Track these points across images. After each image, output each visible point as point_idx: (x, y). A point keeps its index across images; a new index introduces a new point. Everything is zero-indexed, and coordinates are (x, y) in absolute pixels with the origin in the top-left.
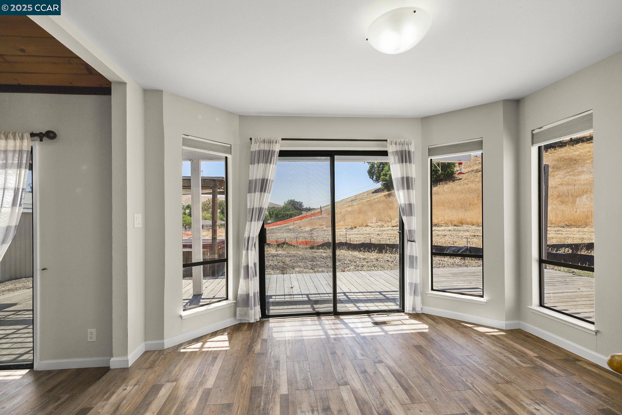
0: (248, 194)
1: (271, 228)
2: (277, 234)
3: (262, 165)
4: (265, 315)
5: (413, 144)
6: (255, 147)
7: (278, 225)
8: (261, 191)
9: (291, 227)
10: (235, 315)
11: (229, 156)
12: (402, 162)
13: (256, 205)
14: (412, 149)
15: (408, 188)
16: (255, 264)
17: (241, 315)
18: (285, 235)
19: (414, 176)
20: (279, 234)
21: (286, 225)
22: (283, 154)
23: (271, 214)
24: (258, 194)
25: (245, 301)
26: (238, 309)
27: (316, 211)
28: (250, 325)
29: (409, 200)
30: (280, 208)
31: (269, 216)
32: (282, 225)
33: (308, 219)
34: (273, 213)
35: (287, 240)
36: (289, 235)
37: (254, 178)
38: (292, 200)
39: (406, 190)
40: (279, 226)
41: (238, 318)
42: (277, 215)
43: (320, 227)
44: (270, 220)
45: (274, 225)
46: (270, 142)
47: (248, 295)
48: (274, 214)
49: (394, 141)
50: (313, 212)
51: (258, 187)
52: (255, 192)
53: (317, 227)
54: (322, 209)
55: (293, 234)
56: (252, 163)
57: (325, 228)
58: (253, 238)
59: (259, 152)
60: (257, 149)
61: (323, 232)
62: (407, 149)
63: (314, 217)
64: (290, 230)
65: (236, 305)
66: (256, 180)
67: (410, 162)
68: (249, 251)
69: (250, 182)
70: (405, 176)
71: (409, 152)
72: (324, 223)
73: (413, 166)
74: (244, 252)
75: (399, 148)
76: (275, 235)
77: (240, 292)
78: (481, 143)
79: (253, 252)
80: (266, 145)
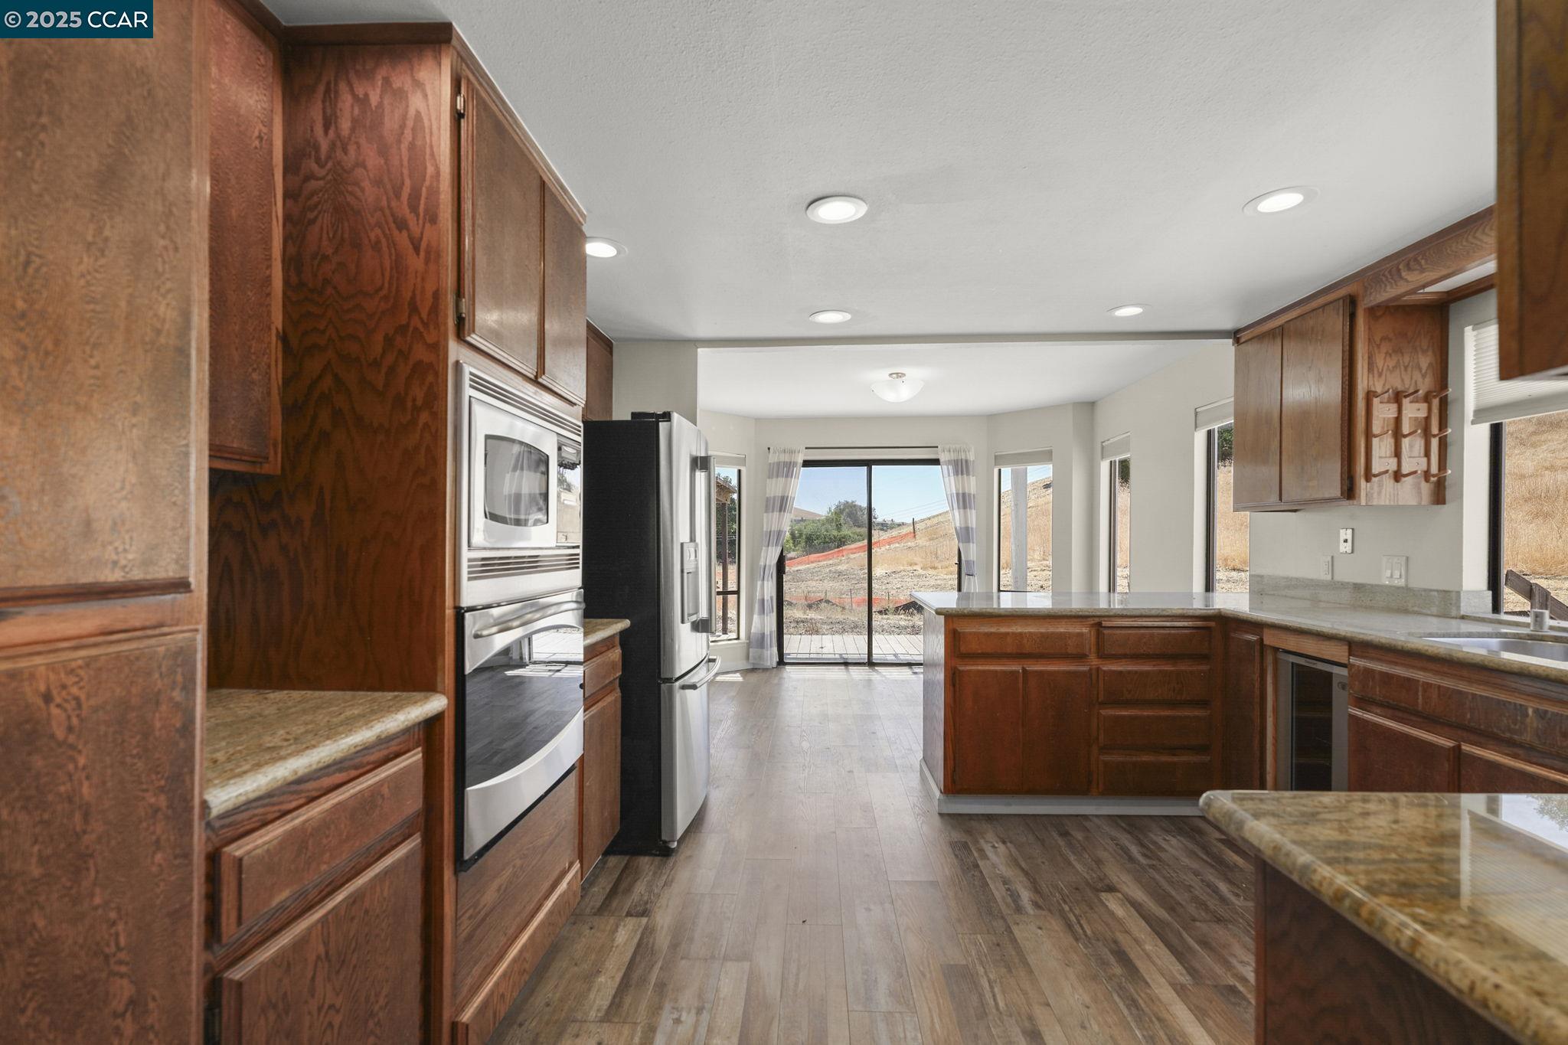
0: (765, 514)
1: (796, 569)
2: (809, 582)
3: (782, 480)
4: (781, 662)
5: (973, 450)
6: (773, 458)
7: (812, 562)
8: (780, 511)
9: (841, 568)
10: (748, 658)
11: (743, 469)
12: (957, 475)
13: (774, 528)
14: (971, 457)
15: (965, 507)
16: (771, 598)
17: (755, 658)
18: (828, 585)
19: (973, 491)
20: (814, 583)
21: (831, 562)
22: (807, 464)
23: (797, 535)
24: (776, 514)
25: (760, 642)
26: (751, 650)
27: (904, 531)
28: (766, 670)
29: (966, 521)
30: (819, 520)
31: (791, 541)
32: (822, 564)
33: (883, 549)
34: (801, 535)
35: (830, 596)
36: (836, 585)
37: (772, 495)
38: (850, 501)
39: (962, 510)
40: (814, 565)
41: (751, 660)
42: (809, 539)
43: (910, 568)
44: (794, 551)
45: (800, 563)
46: (792, 452)
47: (763, 635)
48: (804, 537)
49: (947, 447)
50: (894, 533)
51: (778, 504)
52: (773, 511)
53: (902, 568)
54: (917, 526)
55: (844, 583)
56: (770, 477)
57: (921, 572)
58: (770, 566)
59: (779, 464)
60: (776, 460)
61: (916, 580)
62: (963, 457)
63: (897, 545)
64: (840, 573)
65: (749, 645)
66: (774, 497)
67: (968, 474)
68: (765, 582)
69: (768, 500)
70: (961, 492)
71: (966, 461)
72: (917, 559)
73: (973, 479)
74: (759, 583)
75: (953, 456)
76: (803, 585)
77: (753, 630)
78: (1050, 452)
79: (770, 583)
80: (787, 455)
